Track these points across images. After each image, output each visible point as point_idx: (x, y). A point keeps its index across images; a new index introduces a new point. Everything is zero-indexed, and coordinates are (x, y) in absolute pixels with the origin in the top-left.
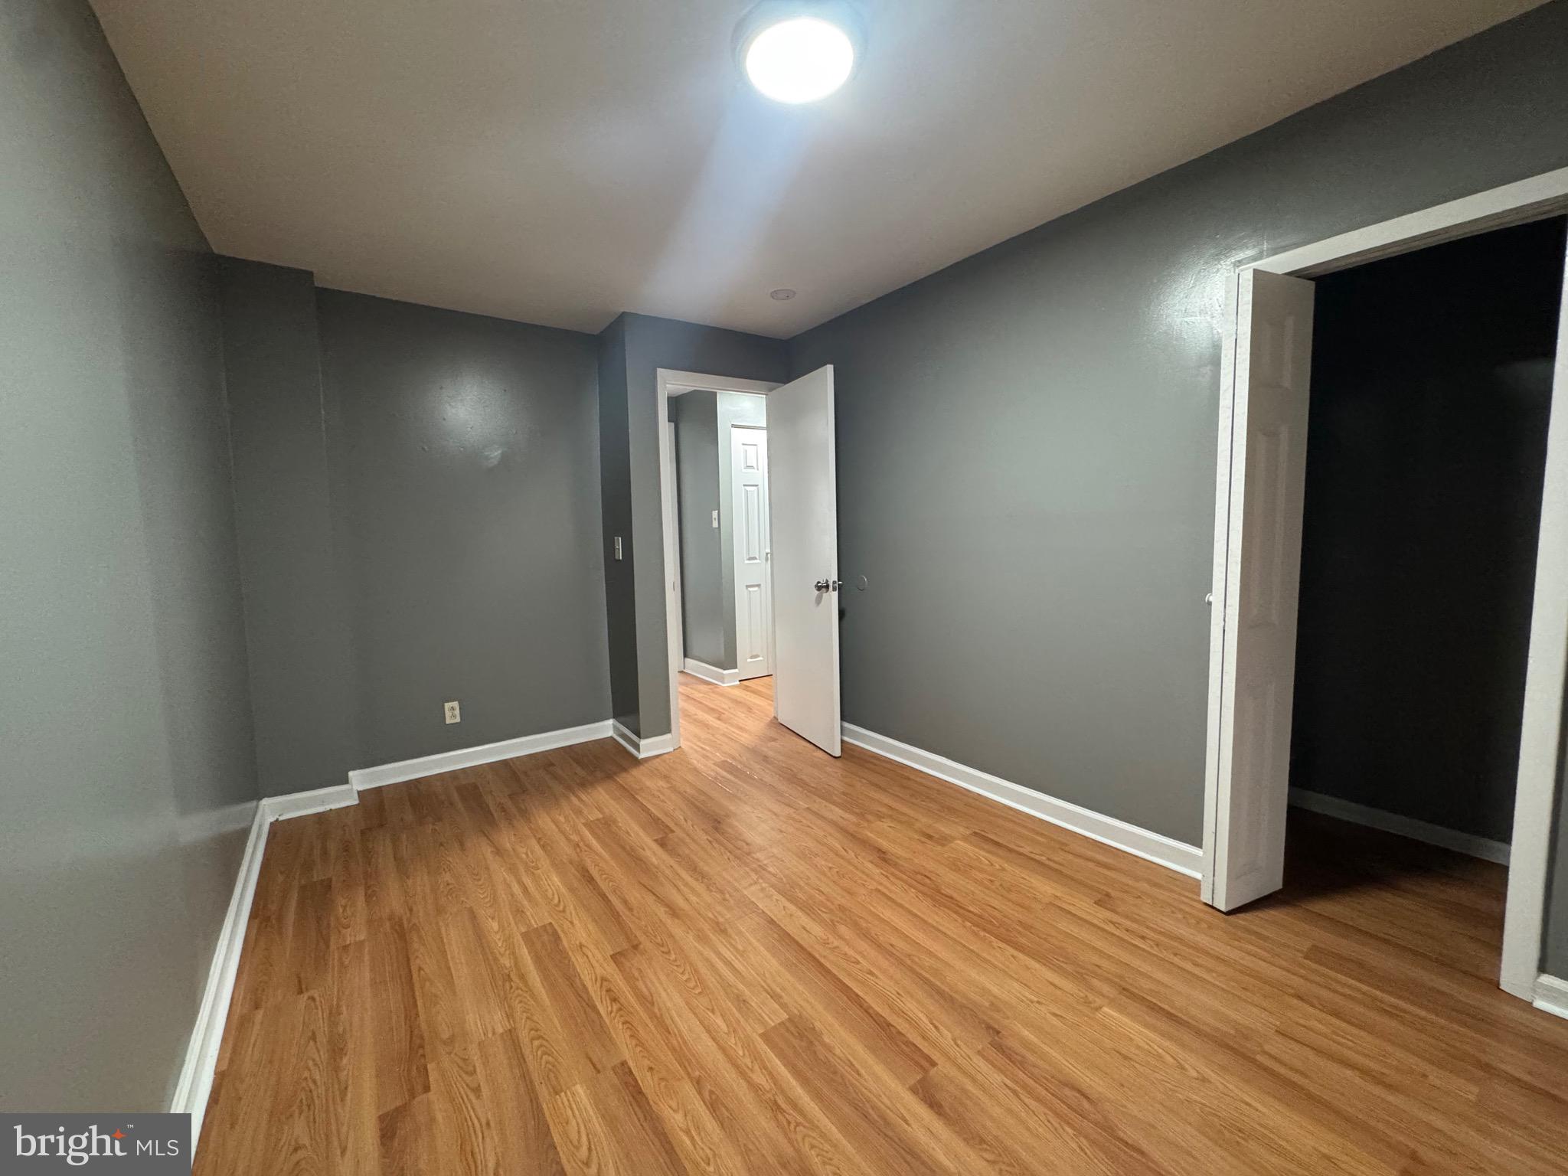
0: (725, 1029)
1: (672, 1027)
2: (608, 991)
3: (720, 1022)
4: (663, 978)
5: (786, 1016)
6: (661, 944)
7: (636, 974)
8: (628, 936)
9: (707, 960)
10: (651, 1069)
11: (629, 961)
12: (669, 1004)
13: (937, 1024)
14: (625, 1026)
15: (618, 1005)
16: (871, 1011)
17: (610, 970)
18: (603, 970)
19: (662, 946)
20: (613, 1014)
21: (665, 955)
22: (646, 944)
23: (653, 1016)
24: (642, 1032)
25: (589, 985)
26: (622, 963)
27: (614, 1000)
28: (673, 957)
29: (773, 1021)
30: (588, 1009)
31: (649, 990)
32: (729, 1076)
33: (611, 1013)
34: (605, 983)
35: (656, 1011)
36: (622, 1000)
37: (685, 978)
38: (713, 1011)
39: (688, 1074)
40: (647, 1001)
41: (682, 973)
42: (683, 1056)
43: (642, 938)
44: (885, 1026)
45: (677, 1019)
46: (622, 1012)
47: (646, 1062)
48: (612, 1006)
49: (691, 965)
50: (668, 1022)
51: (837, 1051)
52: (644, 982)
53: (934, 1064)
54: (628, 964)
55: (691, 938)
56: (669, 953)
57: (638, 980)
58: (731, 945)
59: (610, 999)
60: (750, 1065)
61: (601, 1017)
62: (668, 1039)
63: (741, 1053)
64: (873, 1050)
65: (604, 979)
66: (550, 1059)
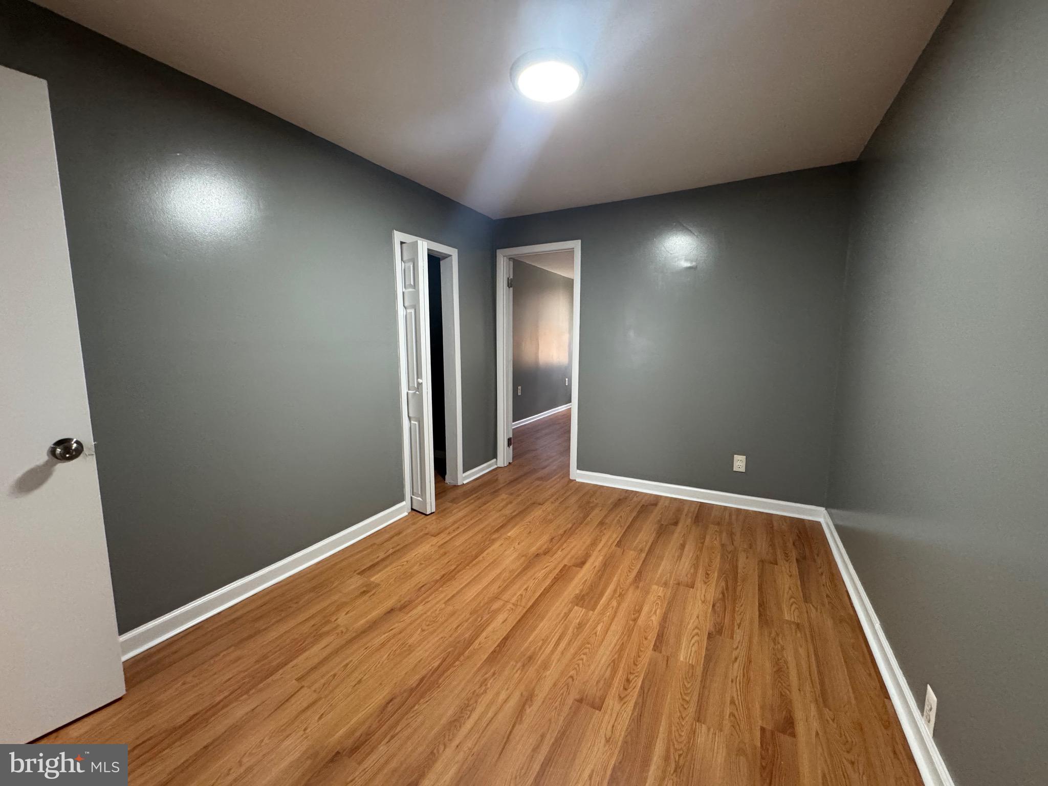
0: (602, 624)
1: (620, 642)
2: (625, 689)
3: (599, 628)
4: (592, 667)
5: (576, 607)
6: (566, 687)
7: (602, 682)
8: (575, 712)
9: (562, 653)
10: (646, 639)
11: (595, 695)
12: (608, 653)
13: (545, 567)
14: (637, 663)
15: (629, 676)
16: (551, 584)
17: (612, 702)
18: (615, 705)
19: (568, 684)
20: (637, 675)
21: (575, 678)
22: (574, 695)
23: (620, 657)
24: (633, 654)
25: (632, 704)
26: (600, 698)
27: (628, 681)
28: (572, 673)
29: (582, 610)
30: (646, 691)
31: (607, 669)
32: (621, 613)
33: (636, 676)
34: (622, 696)
35: (616, 656)
36: (625, 677)
37: (584, 657)
38: (596, 633)
39: (634, 625)
40: (614, 665)
41: (582, 659)
42: (629, 631)
43: (570, 701)
44: (556, 580)
45: (612, 645)
46: (632, 671)
47: (645, 642)
48: (633, 679)
49: (574, 658)
50: (618, 647)
51: (581, 587)
52: (604, 674)
53: (565, 566)
54: (599, 694)
55: (548, 673)
56: (572, 677)
57: (605, 679)
58: (541, 648)
59: (630, 684)
60: (611, 609)
61: (644, 679)
62: (626, 642)
63: (608, 613)
64: (573, 579)
65: (621, 699)
66: (686, 684)
